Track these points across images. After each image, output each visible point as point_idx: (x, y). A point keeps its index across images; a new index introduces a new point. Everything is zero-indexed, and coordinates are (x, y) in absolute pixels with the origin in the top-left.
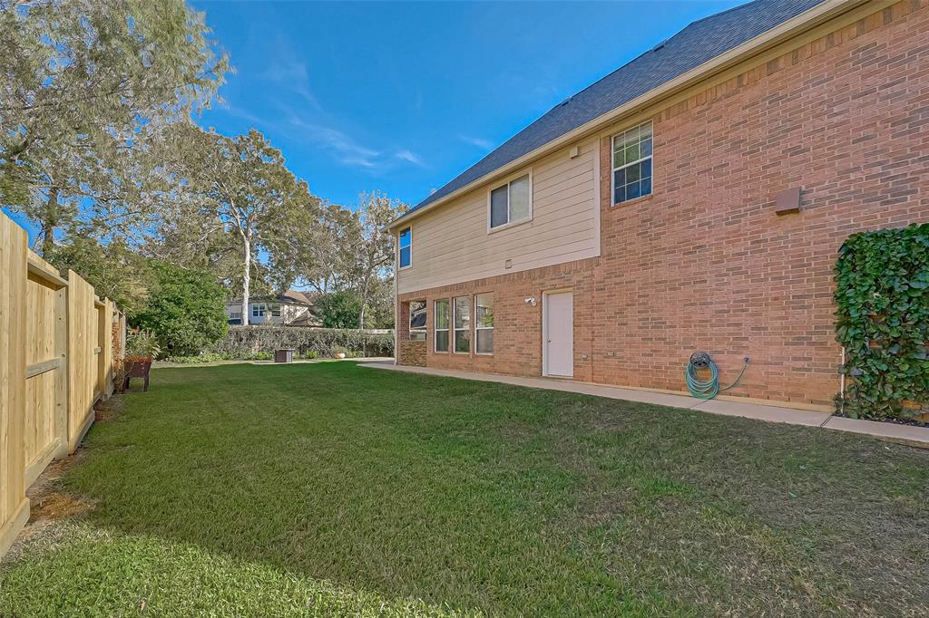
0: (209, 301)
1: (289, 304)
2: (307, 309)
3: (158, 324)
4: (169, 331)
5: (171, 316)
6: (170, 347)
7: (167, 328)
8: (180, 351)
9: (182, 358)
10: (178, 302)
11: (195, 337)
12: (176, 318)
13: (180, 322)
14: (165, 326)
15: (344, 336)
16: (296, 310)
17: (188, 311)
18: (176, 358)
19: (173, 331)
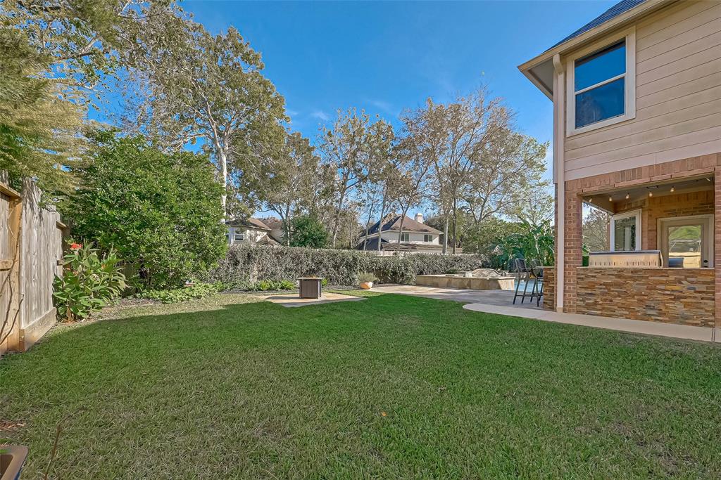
0: (204, 203)
1: (251, 229)
2: (265, 233)
3: (124, 237)
4: (143, 248)
5: (145, 224)
6: (143, 275)
7: (139, 243)
8: (158, 281)
9: (163, 293)
10: (157, 201)
11: (182, 259)
12: (153, 228)
13: (160, 234)
14: (135, 240)
15: (355, 259)
16: (256, 235)
17: (173, 216)
18: (154, 293)
19: (149, 250)
